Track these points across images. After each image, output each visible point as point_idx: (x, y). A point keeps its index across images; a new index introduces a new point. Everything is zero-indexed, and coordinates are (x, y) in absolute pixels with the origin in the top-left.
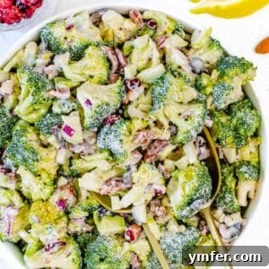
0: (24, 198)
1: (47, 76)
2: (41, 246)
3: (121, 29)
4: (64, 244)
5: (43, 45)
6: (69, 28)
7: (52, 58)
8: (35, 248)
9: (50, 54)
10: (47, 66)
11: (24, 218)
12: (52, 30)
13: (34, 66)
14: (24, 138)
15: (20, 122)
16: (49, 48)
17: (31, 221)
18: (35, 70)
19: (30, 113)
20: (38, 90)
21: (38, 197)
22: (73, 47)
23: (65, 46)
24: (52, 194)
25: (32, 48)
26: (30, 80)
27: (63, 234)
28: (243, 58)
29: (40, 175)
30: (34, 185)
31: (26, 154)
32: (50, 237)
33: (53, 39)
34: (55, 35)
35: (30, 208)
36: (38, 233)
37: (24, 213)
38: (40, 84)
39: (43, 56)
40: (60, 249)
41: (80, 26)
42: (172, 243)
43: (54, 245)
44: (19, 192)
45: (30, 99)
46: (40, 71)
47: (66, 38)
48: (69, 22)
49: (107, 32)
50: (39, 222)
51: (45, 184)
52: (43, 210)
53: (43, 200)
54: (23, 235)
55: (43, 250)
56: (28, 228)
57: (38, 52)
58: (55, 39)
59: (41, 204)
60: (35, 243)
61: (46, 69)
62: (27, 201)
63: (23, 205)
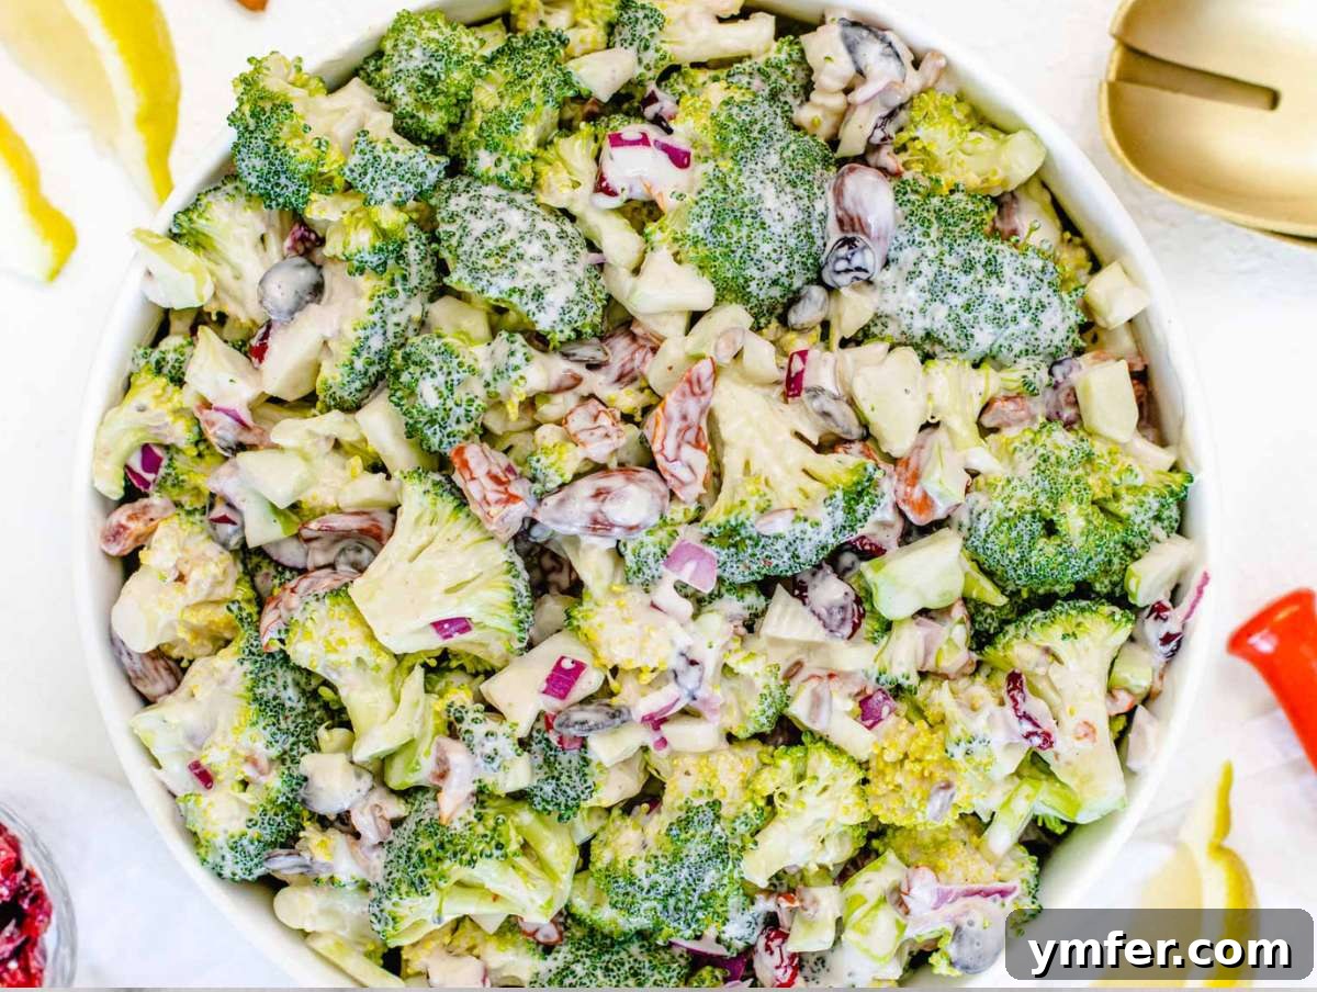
0: (864, 856)
1: (396, 823)
2: (1036, 765)
3: (181, 578)
4: (1015, 679)
5: (282, 864)
6: (205, 777)
7: (323, 822)
8: (1045, 785)
9: (311, 833)
10: (357, 835)
11: (938, 845)
12: (220, 840)
13: (365, 887)
14: (640, 869)
15: (581, 906)
16: (290, 842)
17: (951, 818)
18: (377, 875)
19: (541, 863)
20: (447, 846)
21: (853, 799)
22: (274, 752)
23: (275, 782)
24: (838, 750)
25: (297, 905)
26: (418, 885)
27: (979, 690)
28: (232, 120)
29: (770, 800)
30: (809, 817)
31: (695, 849)
32: (999, 738)
33: (254, 832)
34: (238, 827)
35: (898, 829)
36: (990, 784)
37: (919, 847)
38: (425, 845)
39: (321, 856)
40: (1037, 693)
41: (191, 738)
42: (921, 281)
43: (1027, 717)
44: (844, 874)
45: (488, 872)
46: (378, 860)
47: (245, 784)
48: (183, 781)
49: (196, 632)
50: (948, 786)
51: (801, 777)
52: (899, 779)
53: (865, 781)
54: (1003, 837)
55: (1047, 755)
56: (976, 824)
57: (311, 878)
58: (251, 823)
59: (878, 787)
60: (1026, 788)
61: (370, 835)
62: (872, 841)
63: (890, 856)
